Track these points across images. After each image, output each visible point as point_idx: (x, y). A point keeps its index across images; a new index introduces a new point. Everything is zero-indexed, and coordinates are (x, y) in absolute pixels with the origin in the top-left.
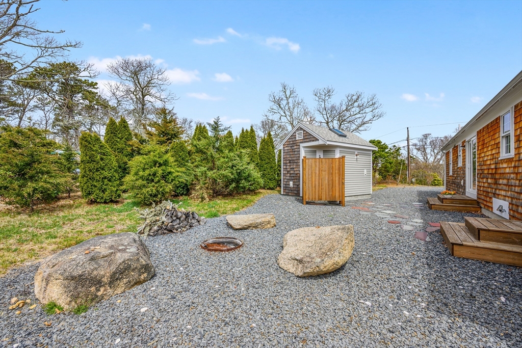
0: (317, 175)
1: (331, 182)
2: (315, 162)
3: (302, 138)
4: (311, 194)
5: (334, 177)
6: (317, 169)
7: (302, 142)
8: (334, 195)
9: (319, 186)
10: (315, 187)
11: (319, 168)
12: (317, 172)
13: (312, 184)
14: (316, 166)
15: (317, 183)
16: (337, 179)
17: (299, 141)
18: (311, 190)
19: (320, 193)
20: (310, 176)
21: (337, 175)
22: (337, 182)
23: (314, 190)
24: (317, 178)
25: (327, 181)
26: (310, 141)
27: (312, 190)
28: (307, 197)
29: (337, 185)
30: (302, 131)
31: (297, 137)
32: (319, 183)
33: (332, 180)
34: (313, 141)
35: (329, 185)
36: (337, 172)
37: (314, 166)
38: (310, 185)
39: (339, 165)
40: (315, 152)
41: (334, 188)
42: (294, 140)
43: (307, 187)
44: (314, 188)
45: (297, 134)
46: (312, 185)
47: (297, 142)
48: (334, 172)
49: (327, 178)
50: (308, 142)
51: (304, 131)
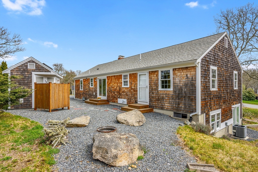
0: (57, 93)
1: (64, 97)
2: (56, 85)
3: (35, 68)
4: (54, 105)
5: (65, 94)
6: (57, 90)
7: (34, 71)
8: (65, 104)
9: (58, 99)
10: (56, 100)
11: (58, 89)
12: (57, 91)
13: (54, 99)
14: (56, 88)
15: (57, 98)
16: (66, 95)
17: (32, 70)
18: (54, 103)
19: (59, 103)
20: (53, 94)
21: (66, 93)
22: (66, 97)
24: (57, 95)
25: (62, 97)
26: (43, 71)
27: (55, 102)
28: (52, 107)
29: (66, 98)
30: (35, 64)
31: (28, 67)
32: (58, 98)
33: (64, 96)
34: (46, 72)
35: (63, 99)
36: (66, 91)
37: (55, 88)
38: (54, 100)
39: (67, 88)
41: (65, 100)
42: (25, 68)
43: (52, 101)
44: (55, 101)
46: (55, 100)
47: (28, 70)
48: (65, 92)
49: (62, 95)
51: (36, 64)
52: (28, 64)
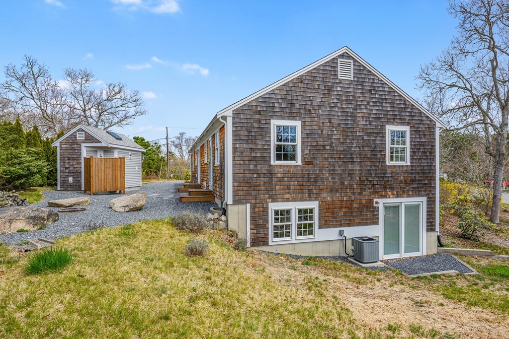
0: (103, 171)
1: (114, 176)
2: (101, 161)
3: (84, 139)
4: (97, 186)
5: (117, 172)
6: (103, 166)
7: (84, 142)
8: (116, 186)
9: (104, 179)
10: (101, 180)
11: (104, 165)
12: (103, 169)
13: (98, 178)
14: (102, 164)
15: (103, 177)
16: (119, 174)
17: (81, 141)
18: (97, 183)
19: (105, 185)
20: (97, 172)
21: (119, 171)
22: (119, 176)
23: (100, 183)
24: (103, 173)
25: (111, 176)
26: (93, 142)
27: (99, 183)
28: (94, 189)
29: (119, 179)
30: (84, 133)
31: (78, 137)
32: (104, 178)
33: (115, 175)
34: (96, 142)
35: (112, 179)
36: (119, 168)
37: (100, 164)
38: (97, 179)
39: (121, 164)
40: (96, 151)
41: (117, 181)
42: (74, 139)
43: (94, 181)
44: (100, 182)
45: (77, 134)
46: (98, 180)
47: (78, 141)
48: (117, 169)
49: (111, 173)
50: (90, 142)
51: (86, 132)
52: (77, 133)
